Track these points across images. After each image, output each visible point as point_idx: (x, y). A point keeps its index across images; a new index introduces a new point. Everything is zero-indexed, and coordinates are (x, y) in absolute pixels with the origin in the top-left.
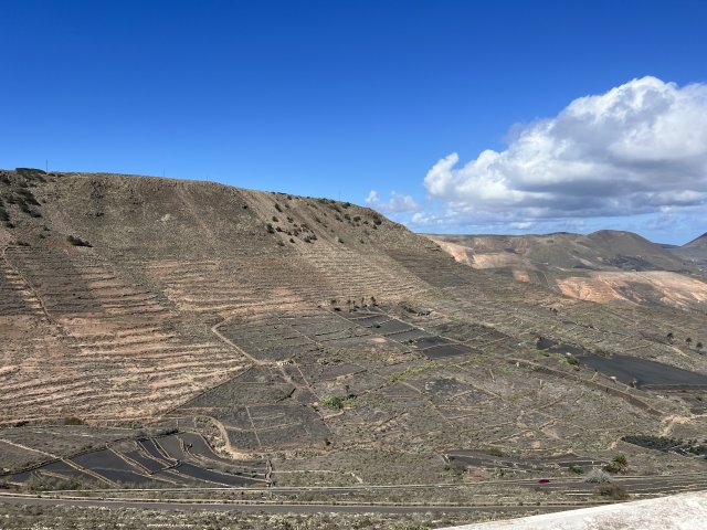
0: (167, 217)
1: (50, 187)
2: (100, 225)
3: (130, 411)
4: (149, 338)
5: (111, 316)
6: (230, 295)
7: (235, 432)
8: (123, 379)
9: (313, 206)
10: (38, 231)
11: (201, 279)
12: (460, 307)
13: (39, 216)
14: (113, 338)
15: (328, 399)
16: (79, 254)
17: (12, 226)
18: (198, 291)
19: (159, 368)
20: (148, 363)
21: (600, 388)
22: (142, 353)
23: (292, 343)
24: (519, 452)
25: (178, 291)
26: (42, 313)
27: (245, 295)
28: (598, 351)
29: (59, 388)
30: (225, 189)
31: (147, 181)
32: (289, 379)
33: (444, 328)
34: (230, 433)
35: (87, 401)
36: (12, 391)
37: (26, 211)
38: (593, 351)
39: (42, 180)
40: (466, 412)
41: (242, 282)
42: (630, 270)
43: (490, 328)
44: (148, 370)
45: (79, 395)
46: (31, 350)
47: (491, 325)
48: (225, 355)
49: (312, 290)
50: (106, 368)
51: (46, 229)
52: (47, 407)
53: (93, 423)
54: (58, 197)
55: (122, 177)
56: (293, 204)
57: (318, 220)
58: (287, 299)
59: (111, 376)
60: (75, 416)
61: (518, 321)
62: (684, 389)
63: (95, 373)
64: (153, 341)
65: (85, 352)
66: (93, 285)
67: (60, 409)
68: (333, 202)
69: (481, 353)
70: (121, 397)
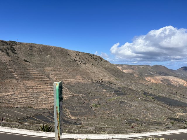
0: (49, 56)
1: (18, 46)
2: (32, 57)
3: (44, 106)
4: (46, 87)
5: (36, 81)
6: (66, 77)
7: (72, 112)
8: (41, 97)
9: (85, 55)
10: (16, 58)
11: (58, 72)
12: (123, 83)
13: (16, 54)
14: (37, 87)
15: (94, 105)
16: (27, 64)
17: (9, 56)
18: (58, 75)
19: (50, 95)
20: (47, 93)
21: (160, 105)
22: (45, 91)
23: (82, 90)
24: (143, 120)
25: (53, 75)
26: (19, 79)
27: (70, 77)
28: (159, 96)
29: (25, 99)
30: (63, 49)
31: (43, 46)
32: (83, 99)
33: (120, 88)
34: (70, 112)
35: (33, 102)
36: (13, 99)
37: (13, 52)
38: (157, 96)
39: (16, 44)
40: (128, 110)
41: (69, 74)
42: (163, 75)
43: (131, 89)
44: (47, 95)
45: (31, 101)
46: (17, 89)
47: (132, 88)
48: (66, 92)
49: (86, 77)
50: (36, 94)
51: (18, 57)
52: (23, 103)
53: (35, 108)
54: (21, 49)
55: (37, 44)
56: (80, 54)
57: (86, 59)
58: (80, 79)
59: (38, 96)
60: (31, 106)
61: (138, 87)
62: (181, 106)
63: (34, 95)
64: (48, 88)
65: (31, 90)
66: (31, 73)
67: (26, 104)
68: (90, 54)
69: (130, 95)
70: (41, 102)
